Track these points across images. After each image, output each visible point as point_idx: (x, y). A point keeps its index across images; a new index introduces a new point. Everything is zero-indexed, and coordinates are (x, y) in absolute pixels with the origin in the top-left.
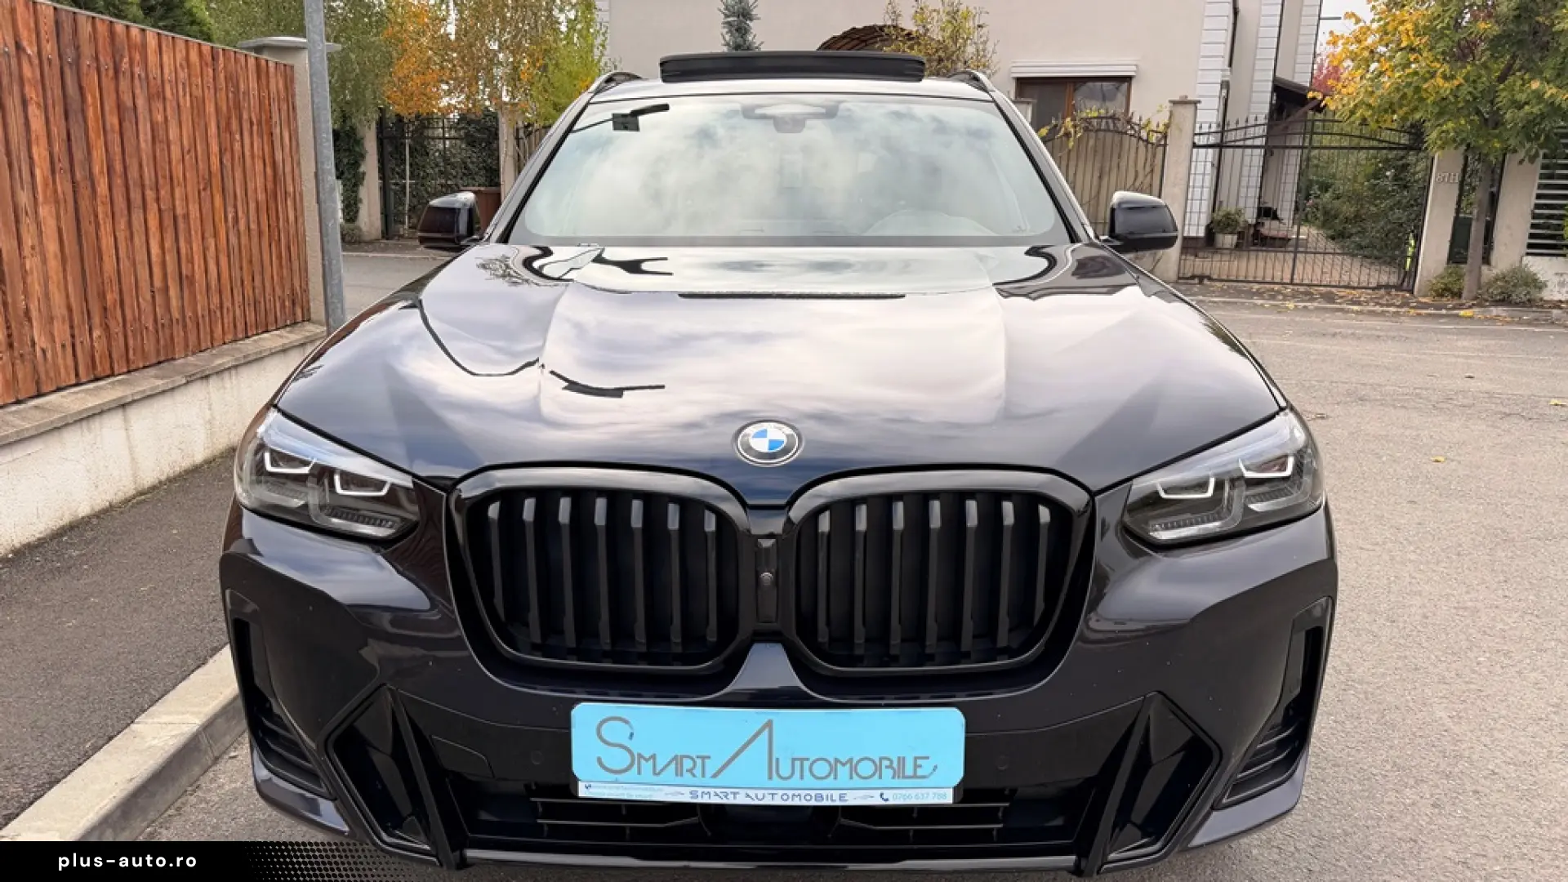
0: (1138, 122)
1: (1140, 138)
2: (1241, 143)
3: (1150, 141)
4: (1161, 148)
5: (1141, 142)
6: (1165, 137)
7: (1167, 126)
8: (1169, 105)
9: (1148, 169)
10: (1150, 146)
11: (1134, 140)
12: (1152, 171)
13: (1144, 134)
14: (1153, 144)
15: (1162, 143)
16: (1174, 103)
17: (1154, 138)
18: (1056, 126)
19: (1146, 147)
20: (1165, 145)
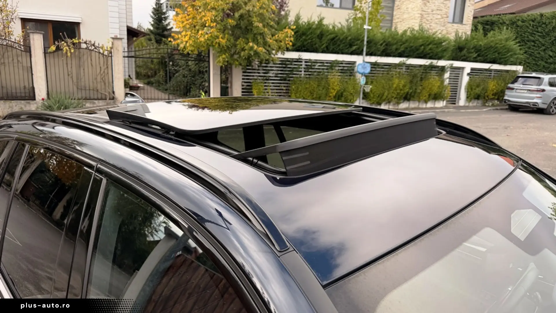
0: (98, 46)
1: (100, 53)
2: (142, 56)
3: (104, 54)
4: (110, 58)
5: (100, 54)
6: (111, 53)
7: (111, 48)
8: (111, 40)
9: (105, 66)
10: (105, 56)
11: (97, 54)
12: (107, 67)
13: (101, 51)
14: (106, 56)
15: (110, 55)
16: (113, 38)
17: (106, 53)
18: (58, 45)
19: (103, 57)
20: (111, 56)
